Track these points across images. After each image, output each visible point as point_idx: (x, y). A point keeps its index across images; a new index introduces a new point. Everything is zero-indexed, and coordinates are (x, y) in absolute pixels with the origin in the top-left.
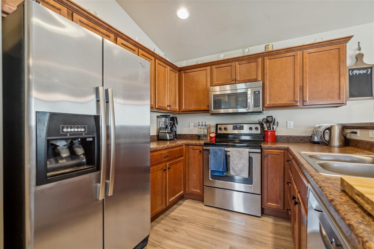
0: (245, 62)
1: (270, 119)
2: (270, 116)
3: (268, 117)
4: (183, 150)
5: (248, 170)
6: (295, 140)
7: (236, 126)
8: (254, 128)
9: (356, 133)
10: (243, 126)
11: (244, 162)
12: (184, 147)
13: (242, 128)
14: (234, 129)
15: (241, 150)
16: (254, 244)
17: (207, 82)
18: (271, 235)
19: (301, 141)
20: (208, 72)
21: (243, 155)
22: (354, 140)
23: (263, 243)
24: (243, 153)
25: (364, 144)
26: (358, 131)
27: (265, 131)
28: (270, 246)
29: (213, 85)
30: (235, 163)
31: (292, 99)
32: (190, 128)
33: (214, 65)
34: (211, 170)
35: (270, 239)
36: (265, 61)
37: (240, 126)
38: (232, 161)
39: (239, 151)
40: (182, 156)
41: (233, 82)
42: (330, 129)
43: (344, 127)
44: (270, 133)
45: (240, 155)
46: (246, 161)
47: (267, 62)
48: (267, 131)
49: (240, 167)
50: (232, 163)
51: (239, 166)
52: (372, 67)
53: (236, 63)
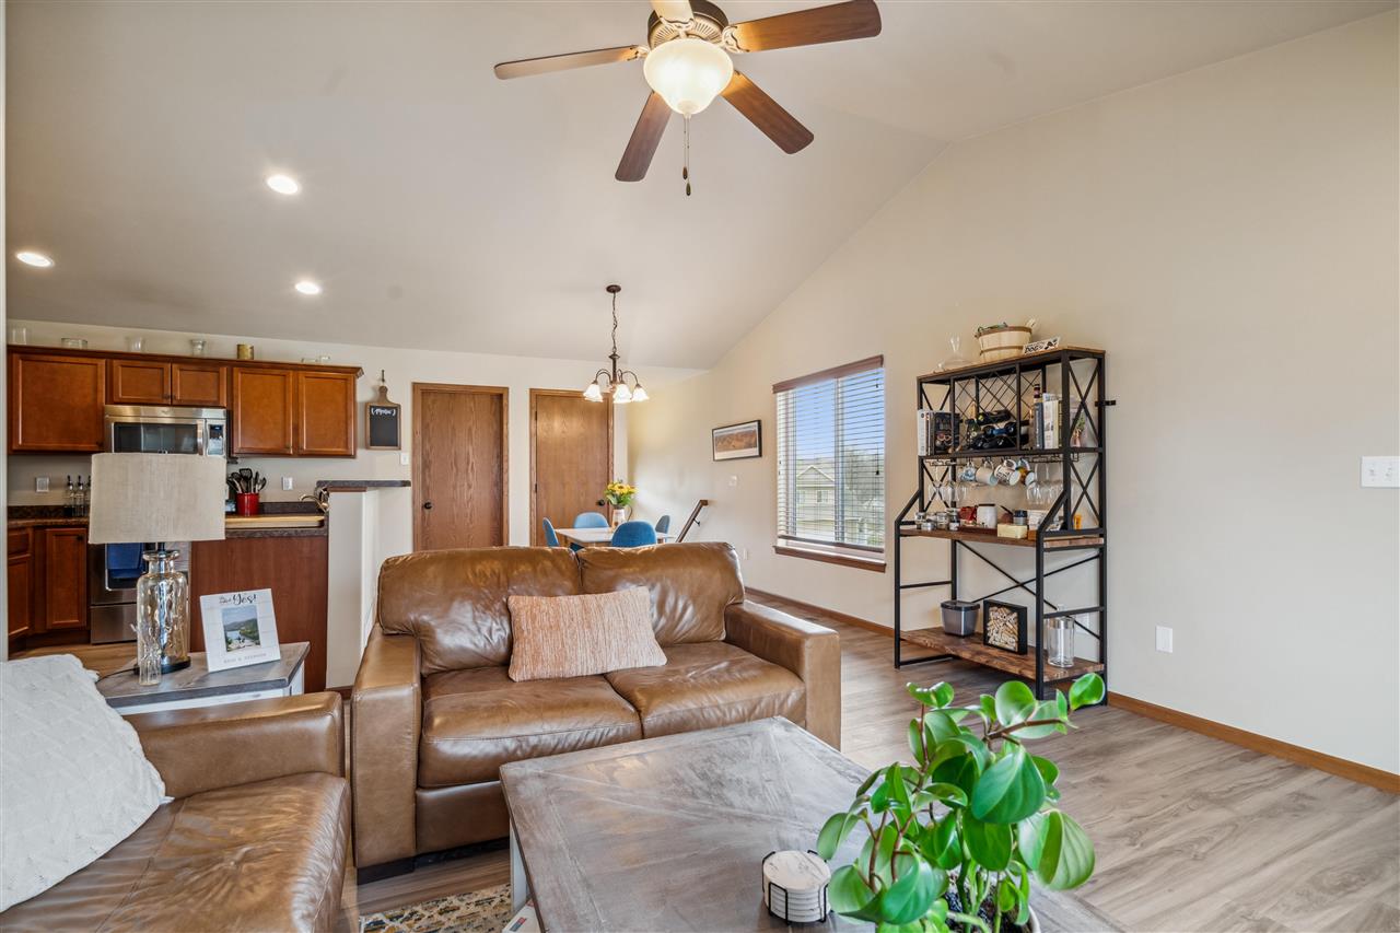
0: (194, 368)
4: (28, 539)
12: (30, 531)
17: (96, 390)
20: (99, 370)
27: (237, 495)
29: (115, 400)
31: (280, 442)
32: (36, 489)
33: (116, 358)
34: (109, 571)
36: (235, 375)
40: (24, 551)
44: (248, 498)
47: (238, 376)
48: (242, 495)
52: (397, 408)
53: (174, 366)
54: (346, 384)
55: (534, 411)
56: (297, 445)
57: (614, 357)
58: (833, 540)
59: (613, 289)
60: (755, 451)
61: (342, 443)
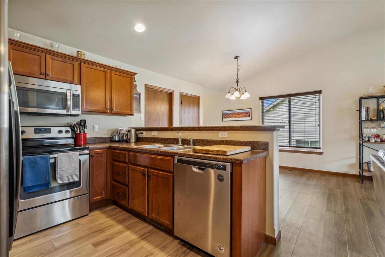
0: (59, 59)
1: (83, 123)
2: (84, 120)
3: (82, 120)
5: (79, 173)
6: (100, 141)
7: (40, 130)
8: (64, 131)
9: (143, 133)
10: (50, 129)
11: (74, 166)
13: (49, 131)
14: (36, 133)
15: (71, 154)
16: (106, 230)
18: (108, 219)
19: (104, 142)
21: (73, 159)
22: (142, 138)
23: (110, 226)
24: (74, 156)
25: (150, 139)
26: (144, 132)
27: (76, 134)
28: (116, 224)
30: (64, 169)
31: (104, 106)
35: (112, 221)
36: (82, 67)
37: (45, 129)
38: (59, 168)
39: (68, 156)
41: (42, 76)
42: (129, 131)
43: (137, 130)
44: (83, 136)
45: (70, 159)
46: (77, 165)
47: (84, 69)
48: (79, 134)
49: (70, 172)
50: (60, 170)
51: (68, 172)
52: (140, 94)
53: (48, 56)
54: (131, 80)
55: (181, 101)
56: (111, 109)
57: (237, 82)
58: (288, 145)
59: (236, 58)
60: (250, 118)
61: (129, 109)
